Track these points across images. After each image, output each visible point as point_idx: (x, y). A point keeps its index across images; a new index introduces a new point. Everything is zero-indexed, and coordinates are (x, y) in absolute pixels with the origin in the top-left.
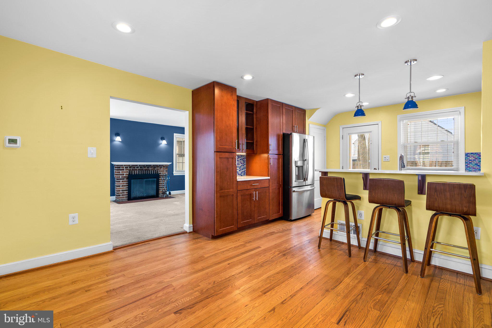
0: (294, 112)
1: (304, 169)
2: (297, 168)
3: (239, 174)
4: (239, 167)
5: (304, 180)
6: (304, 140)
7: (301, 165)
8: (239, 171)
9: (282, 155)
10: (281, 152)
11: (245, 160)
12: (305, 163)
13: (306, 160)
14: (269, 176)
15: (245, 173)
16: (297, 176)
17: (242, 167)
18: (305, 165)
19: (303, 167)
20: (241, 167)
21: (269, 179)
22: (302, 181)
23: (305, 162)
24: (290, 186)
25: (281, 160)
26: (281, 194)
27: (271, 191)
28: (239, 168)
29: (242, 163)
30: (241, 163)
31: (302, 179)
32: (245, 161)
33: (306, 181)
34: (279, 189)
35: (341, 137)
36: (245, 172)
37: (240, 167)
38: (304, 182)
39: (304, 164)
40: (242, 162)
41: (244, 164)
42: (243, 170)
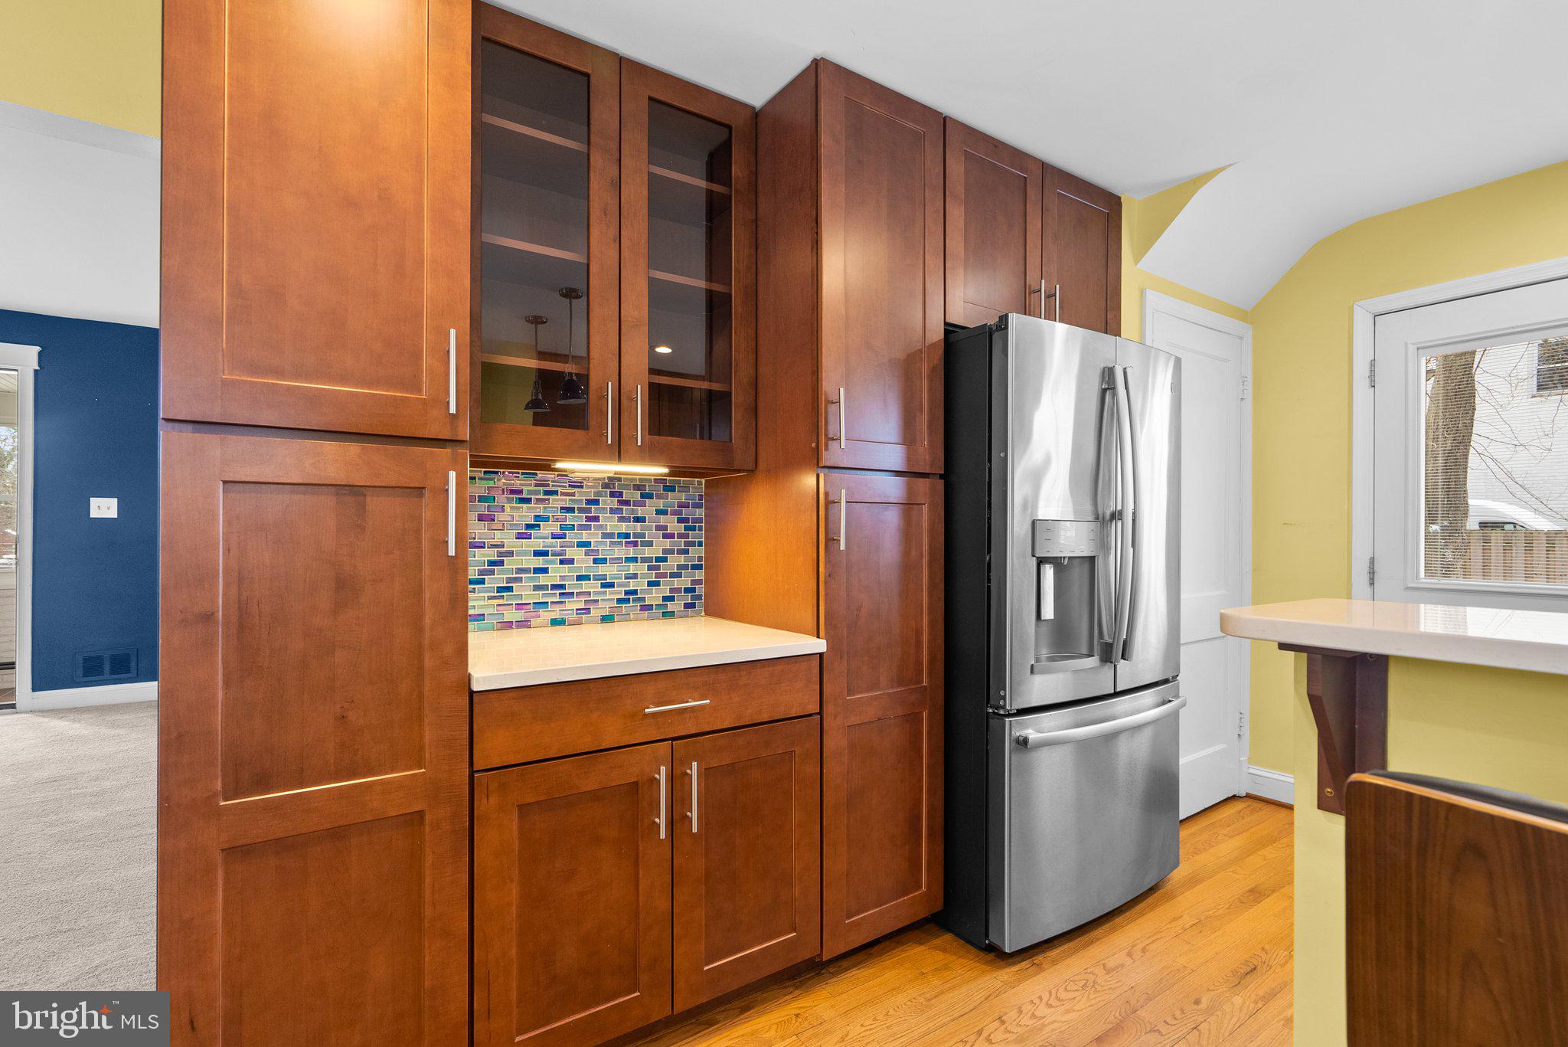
0: (1033, 193)
1: (1108, 581)
2: (1048, 572)
3: (649, 608)
4: (644, 560)
5: (1107, 655)
6: (1108, 375)
7: (1083, 550)
8: (650, 584)
9: (941, 477)
10: (929, 455)
11: (700, 513)
12: (1108, 535)
13: (1116, 516)
14: (822, 633)
15: (699, 597)
16: (1044, 629)
17: (674, 561)
18: (1108, 549)
19: (1099, 563)
20: (665, 560)
21: (821, 655)
22: (1093, 662)
23: (1115, 528)
24: (992, 702)
25: (927, 516)
26: (931, 755)
27: (835, 741)
28: (650, 568)
29: (671, 536)
30: (665, 536)
31: (1084, 651)
32: (699, 520)
33: (1122, 664)
34: (912, 719)
35: (1361, 370)
36: (701, 590)
37: (658, 559)
38: (1108, 670)
39: (1103, 544)
40: (674, 526)
41: (687, 544)
42: (685, 582)
